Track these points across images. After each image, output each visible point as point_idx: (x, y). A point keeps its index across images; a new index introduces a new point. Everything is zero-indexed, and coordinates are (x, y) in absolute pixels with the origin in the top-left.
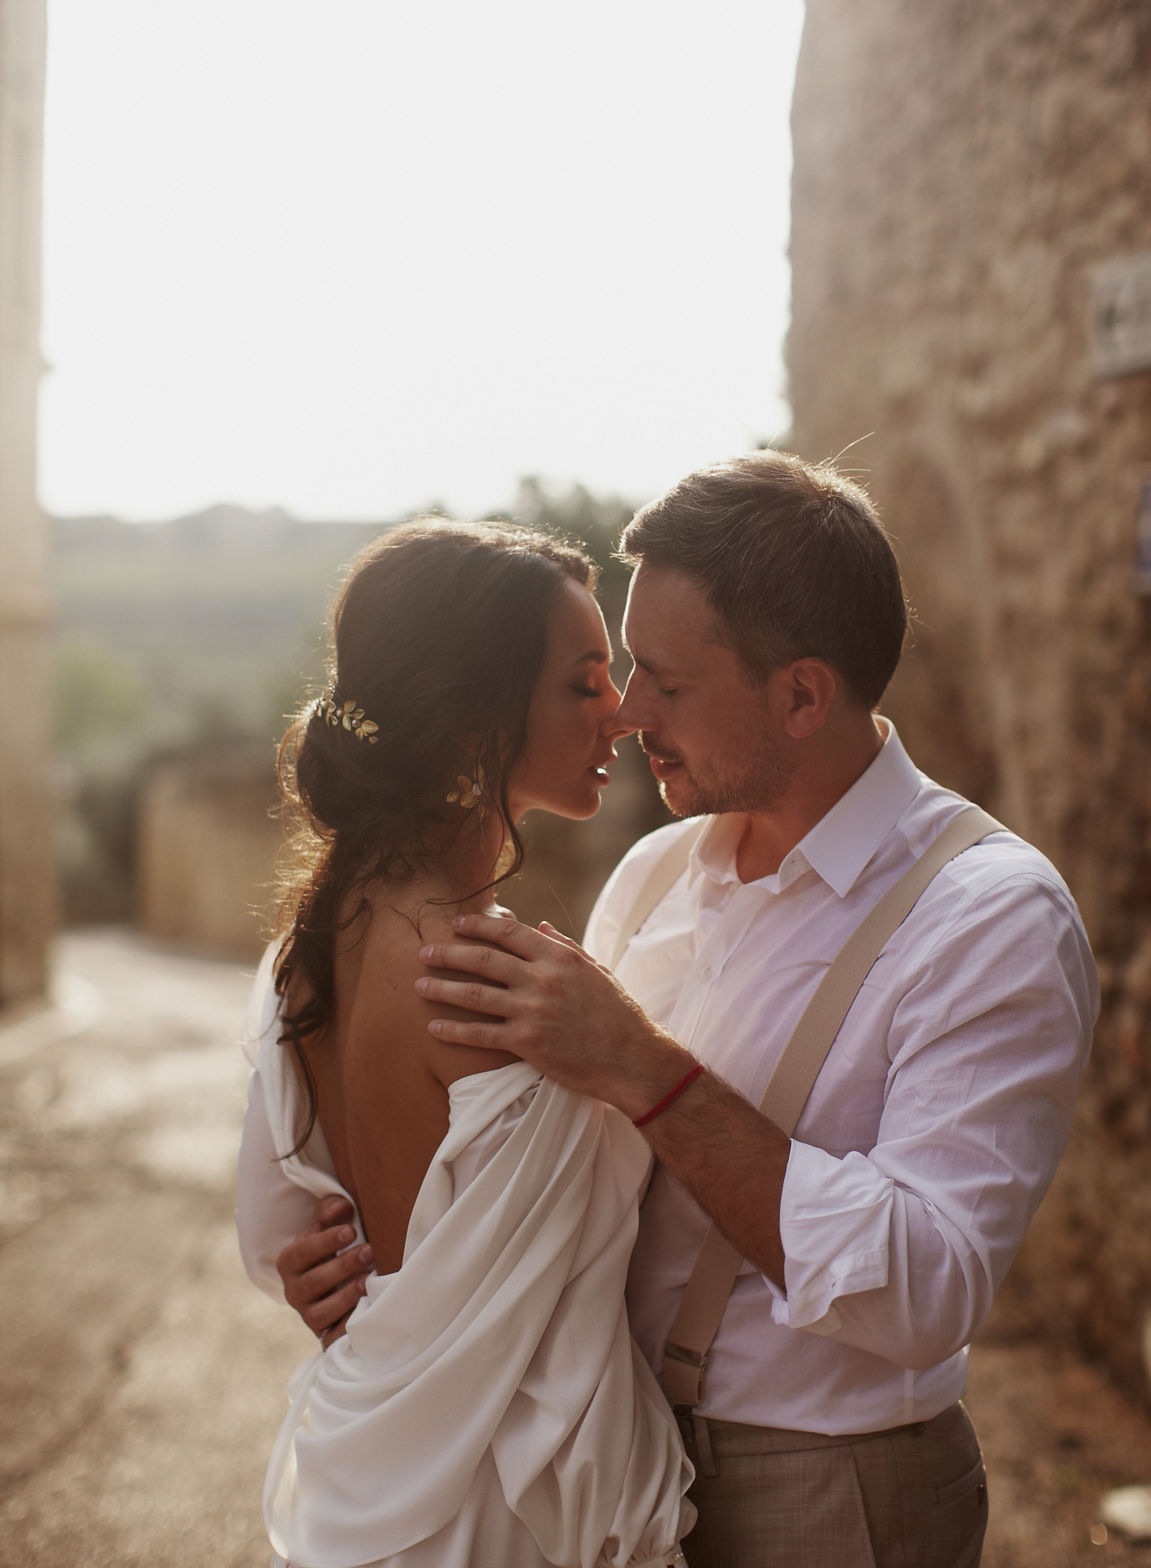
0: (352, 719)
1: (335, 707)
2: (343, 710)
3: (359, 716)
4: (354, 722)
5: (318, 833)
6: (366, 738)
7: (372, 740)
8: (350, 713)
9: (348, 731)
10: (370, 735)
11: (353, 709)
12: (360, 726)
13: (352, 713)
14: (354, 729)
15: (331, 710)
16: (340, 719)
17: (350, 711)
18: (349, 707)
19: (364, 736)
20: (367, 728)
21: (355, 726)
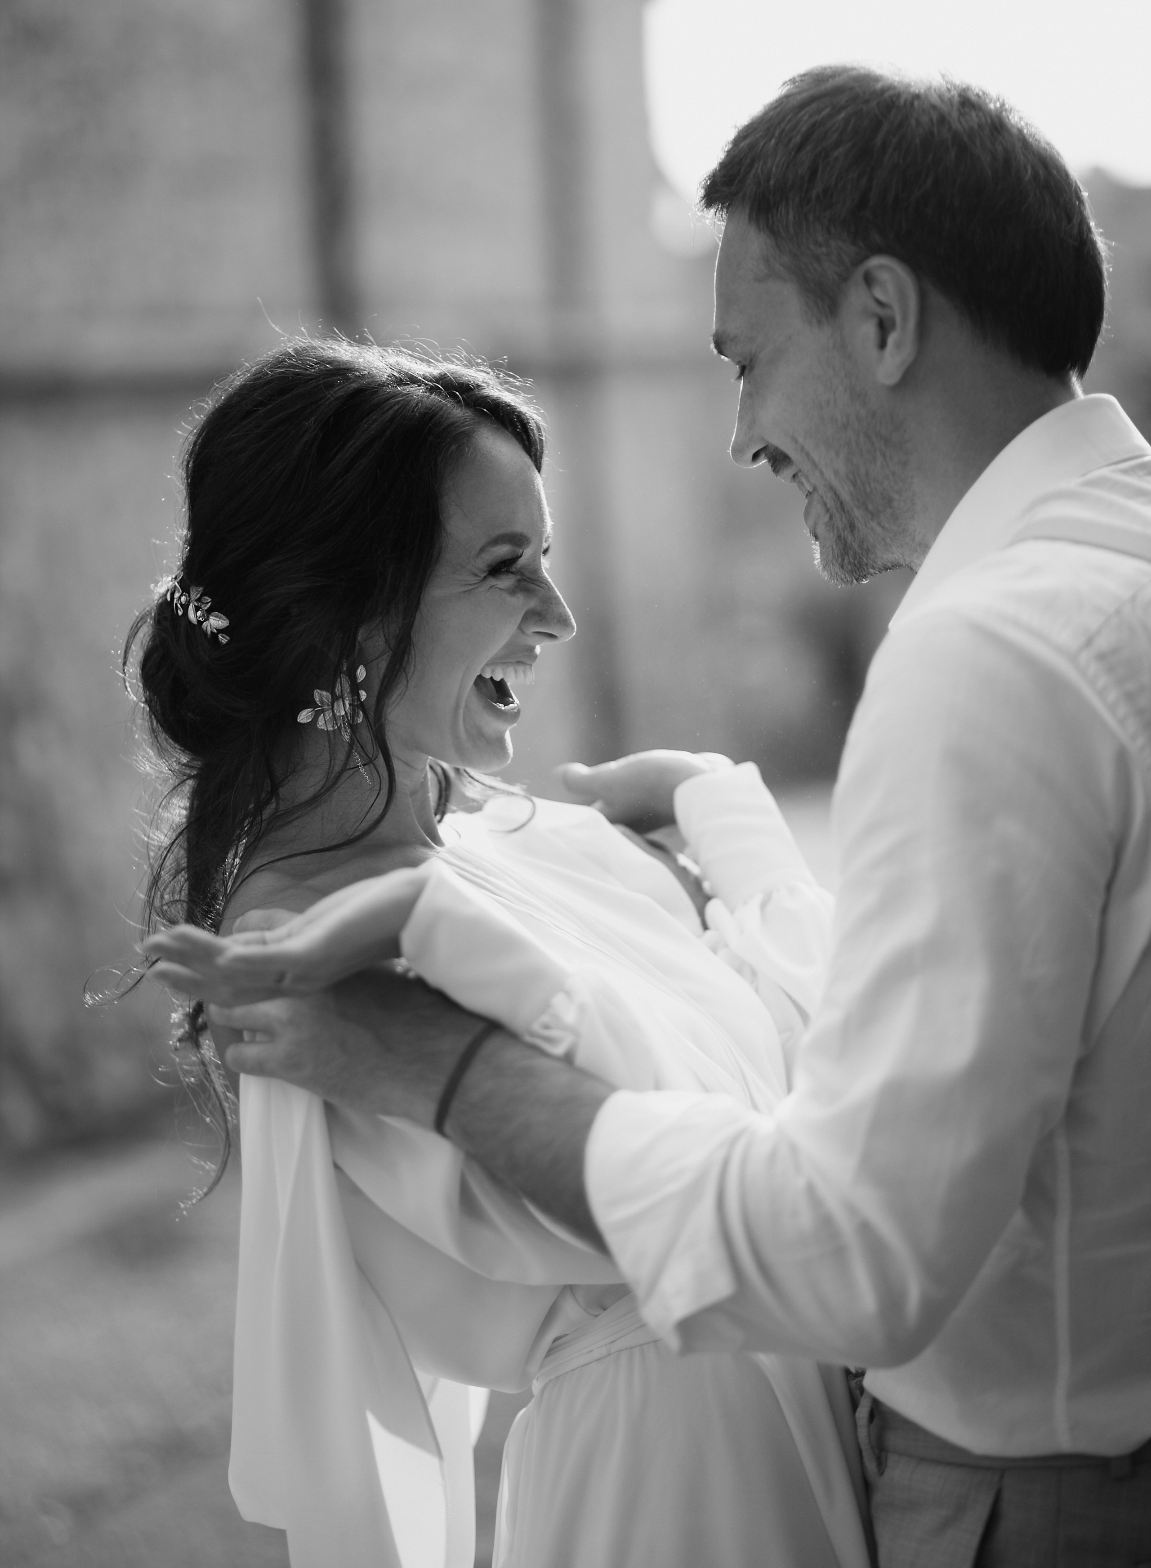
0: (197, 609)
1: (181, 591)
2: (189, 596)
3: (205, 606)
4: (199, 613)
5: (161, 752)
6: (214, 636)
7: (223, 639)
8: (196, 601)
9: (194, 625)
10: (220, 631)
11: (199, 596)
12: (207, 619)
13: (198, 600)
14: (200, 623)
15: (177, 595)
16: (185, 607)
17: (196, 598)
18: (195, 594)
19: (211, 632)
20: (216, 622)
21: (201, 619)
